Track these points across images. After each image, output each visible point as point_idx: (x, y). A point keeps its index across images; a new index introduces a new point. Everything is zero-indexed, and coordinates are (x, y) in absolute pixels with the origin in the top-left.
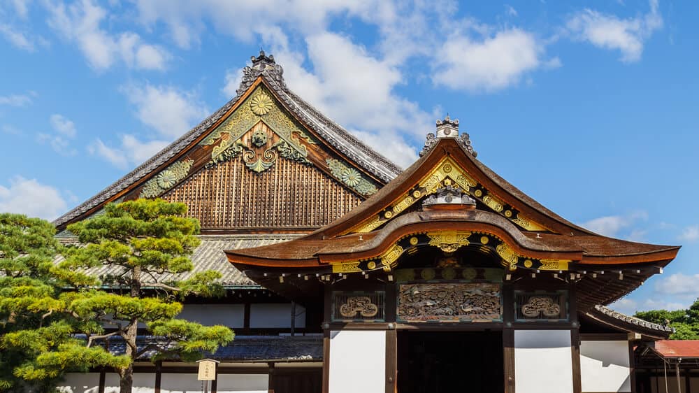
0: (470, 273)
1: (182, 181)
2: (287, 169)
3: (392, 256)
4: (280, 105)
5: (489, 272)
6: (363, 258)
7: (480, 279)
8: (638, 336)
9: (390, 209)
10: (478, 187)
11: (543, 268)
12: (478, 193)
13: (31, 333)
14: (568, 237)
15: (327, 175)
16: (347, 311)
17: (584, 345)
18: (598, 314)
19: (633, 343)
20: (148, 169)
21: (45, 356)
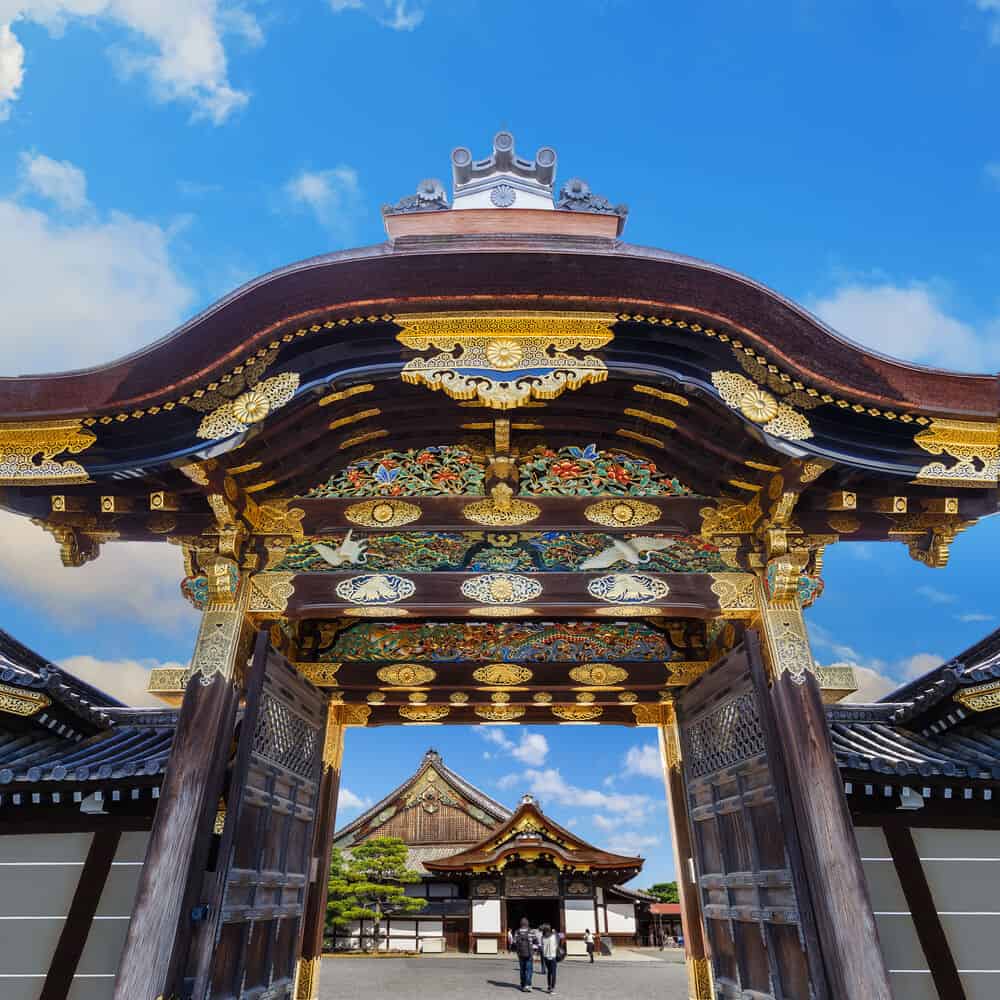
0: (542, 871)
1: (392, 818)
2: (446, 810)
3: (502, 864)
4: (441, 776)
5: (551, 871)
6: (488, 865)
7: (547, 874)
8: (638, 902)
9: (501, 839)
10: (544, 828)
11: (577, 870)
12: (544, 831)
13: (339, 903)
14: (590, 854)
15: (468, 814)
16: (481, 890)
17: (609, 906)
18: (616, 890)
19: (636, 906)
20: (374, 812)
21: (345, 913)
